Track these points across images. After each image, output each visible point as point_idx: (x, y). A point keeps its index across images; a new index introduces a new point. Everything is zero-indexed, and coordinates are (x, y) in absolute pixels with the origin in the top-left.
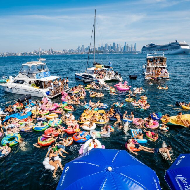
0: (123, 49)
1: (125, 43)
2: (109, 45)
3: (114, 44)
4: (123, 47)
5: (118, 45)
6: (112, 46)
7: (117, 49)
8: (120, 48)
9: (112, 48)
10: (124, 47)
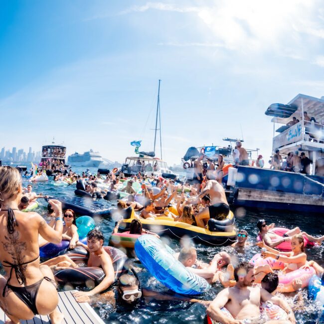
0: (26, 157)
1: (30, 148)
2: (6, 150)
3: (14, 149)
4: (27, 154)
5: (19, 151)
6: (11, 152)
7: (18, 157)
8: (22, 156)
9: (11, 155)
10: (29, 154)
